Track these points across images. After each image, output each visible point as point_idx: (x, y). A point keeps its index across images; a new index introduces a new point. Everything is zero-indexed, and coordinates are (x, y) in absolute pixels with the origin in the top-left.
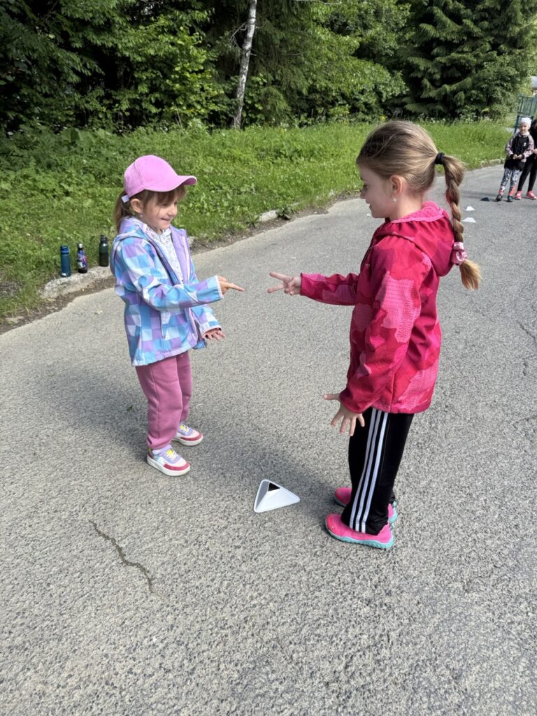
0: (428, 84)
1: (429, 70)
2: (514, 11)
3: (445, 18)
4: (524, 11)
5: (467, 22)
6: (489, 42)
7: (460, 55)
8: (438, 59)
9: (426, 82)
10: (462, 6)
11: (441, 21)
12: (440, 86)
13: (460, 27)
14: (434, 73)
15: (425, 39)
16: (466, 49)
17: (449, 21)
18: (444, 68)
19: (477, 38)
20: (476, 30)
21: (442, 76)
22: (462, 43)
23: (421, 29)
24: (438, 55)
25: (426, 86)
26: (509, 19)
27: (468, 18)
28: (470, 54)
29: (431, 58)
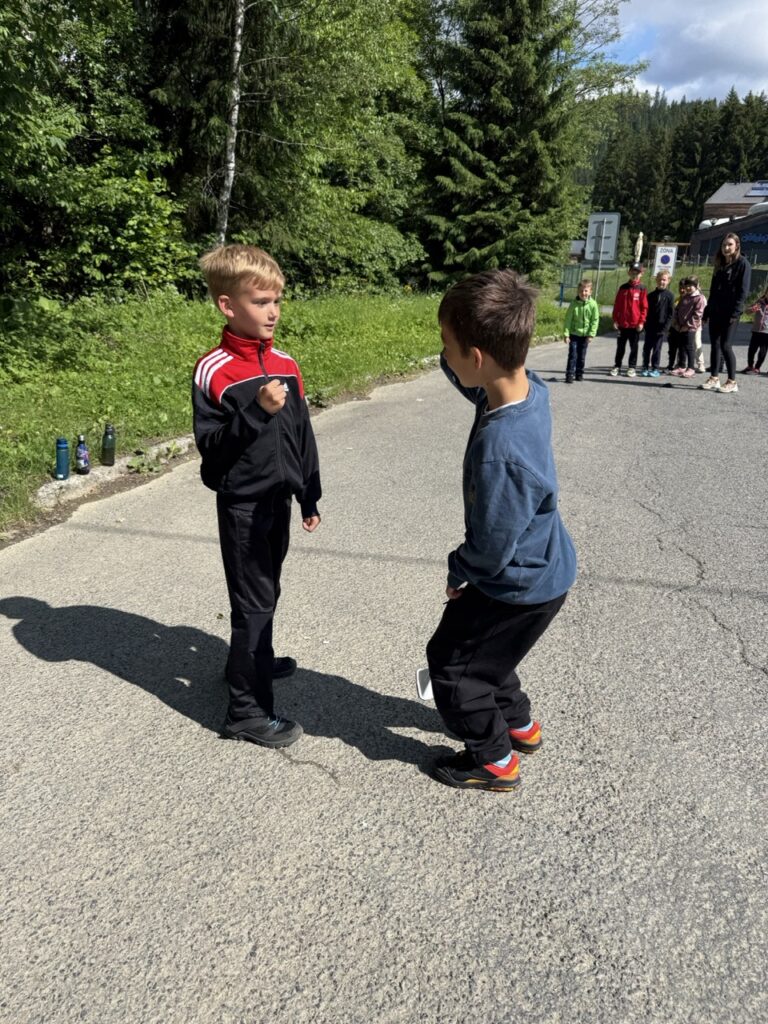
0: (452, 248)
1: (452, 231)
2: (543, 164)
3: (464, 171)
4: (555, 165)
5: (492, 175)
6: (519, 199)
7: (487, 214)
8: (460, 217)
9: (449, 245)
10: (483, 158)
11: (460, 174)
12: (466, 250)
13: (483, 181)
14: (458, 235)
15: (444, 194)
16: (493, 206)
17: (469, 175)
18: (469, 229)
19: (505, 194)
20: (502, 184)
21: (467, 239)
22: (487, 200)
23: (437, 182)
24: (459, 213)
25: (450, 250)
26: (540, 173)
27: (492, 170)
28: (499, 213)
29: (451, 217)
